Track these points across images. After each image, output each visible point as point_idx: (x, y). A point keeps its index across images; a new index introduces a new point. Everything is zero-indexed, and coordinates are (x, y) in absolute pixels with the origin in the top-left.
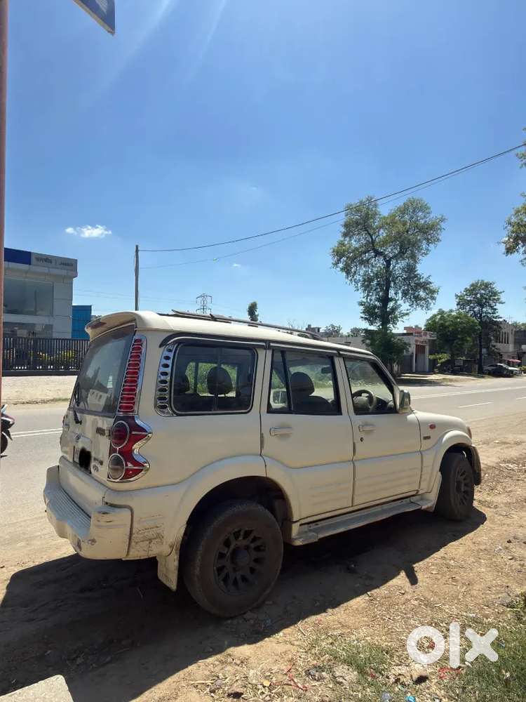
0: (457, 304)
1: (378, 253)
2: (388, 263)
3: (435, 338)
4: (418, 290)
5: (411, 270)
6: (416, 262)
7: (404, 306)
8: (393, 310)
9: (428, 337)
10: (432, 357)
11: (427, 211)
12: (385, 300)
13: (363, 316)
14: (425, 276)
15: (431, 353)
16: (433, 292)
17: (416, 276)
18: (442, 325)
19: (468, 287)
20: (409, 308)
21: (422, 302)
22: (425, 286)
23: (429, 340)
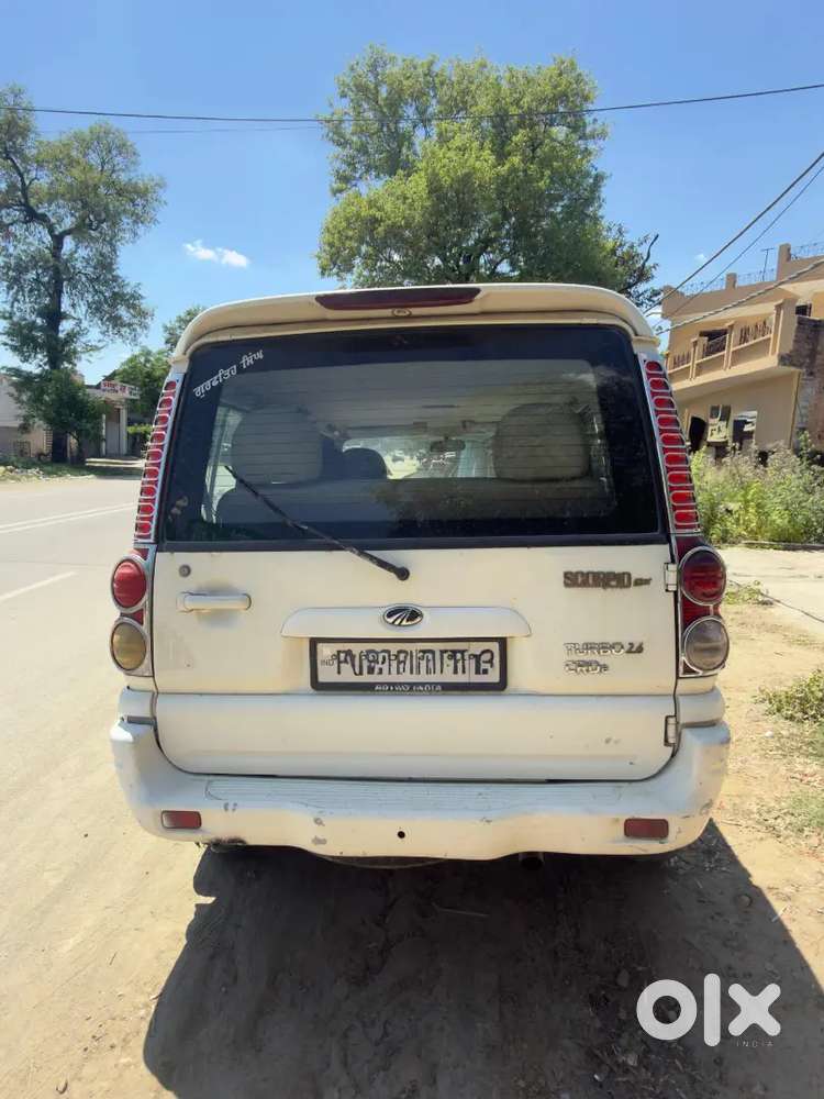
0: (167, 342)
1: (32, 216)
2: (58, 240)
3: (138, 397)
4: (117, 306)
5: (105, 265)
6: (114, 251)
7: (94, 333)
8: (72, 336)
9: (127, 394)
10: (131, 430)
11: (133, 159)
12: (54, 316)
13: (10, 342)
14: (133, 283)
15: (130, 423)
16: (143, 314)
17: (115, 279)
18: (149, 375)
19: (183, 315)
20: (101, 337)
21: (124, 330)
22: (132, 301)
23: (127, 399)
